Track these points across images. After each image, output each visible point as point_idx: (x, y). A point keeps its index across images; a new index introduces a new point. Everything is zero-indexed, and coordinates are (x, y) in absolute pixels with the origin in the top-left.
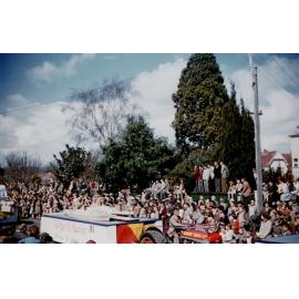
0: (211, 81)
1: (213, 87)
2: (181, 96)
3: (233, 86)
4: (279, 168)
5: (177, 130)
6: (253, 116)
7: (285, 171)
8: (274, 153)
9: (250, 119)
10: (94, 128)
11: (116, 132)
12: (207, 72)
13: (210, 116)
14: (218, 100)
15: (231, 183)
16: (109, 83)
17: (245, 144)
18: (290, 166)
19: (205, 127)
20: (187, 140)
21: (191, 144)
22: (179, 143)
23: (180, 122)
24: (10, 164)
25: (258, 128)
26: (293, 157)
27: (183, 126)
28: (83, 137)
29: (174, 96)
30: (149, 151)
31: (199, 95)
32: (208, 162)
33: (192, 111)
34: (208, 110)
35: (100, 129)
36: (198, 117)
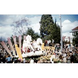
0: (49, 18)
1: (50, 20)
2: (42, 22)
3: (56, 20)
5: (41, 31)
6: (60, 27)
7: (68, 41)
10: (19, 31)
11: (25, 31)
12: (48, 16)
14: (51, 23)
16: (23, 19)
17: (58, 34)
19: (48, 30)
21: (44, 34)
22: (41, 34)
23: (42, 29)
26: (71, 38)
27: (42, 30)
28: (16, 33)
29: (40, 22)
30: (33, 36)
31: (46, 22)
32: (49, 39)
33: (45, 26)
35: (21, 31)
36: (46, 27)
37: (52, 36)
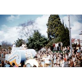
0: (57, 20)
2: (49, 24)
3: (63, 21)
4: (76, 43)
5: (48, 34)
6: (69, 29)
7: (78, 44)
8: (75, 39)
9: (68, 30)
10: (25, 33)
11: (31, 34)
12: (56, 17)
13: (57, 29)
14: (59, 25)
15: (63, 48)
16: (29, 21)
17: (67, 37)
18: (79, 43)
19: (55, 32)
20: (51, 36)
21: (52, 37)
22: (49, 37)
23: (49, 31)
24: (3, 44)
25: (70, 32)
26: (80, 40)
29: (47, 24)
30: (40, 39)
31: (54, 24)
32: (57, 42)
33: (52, 28)
34: (56, 28)
35: (27, 34)
36: (54, 30)
37: (60, 38)
